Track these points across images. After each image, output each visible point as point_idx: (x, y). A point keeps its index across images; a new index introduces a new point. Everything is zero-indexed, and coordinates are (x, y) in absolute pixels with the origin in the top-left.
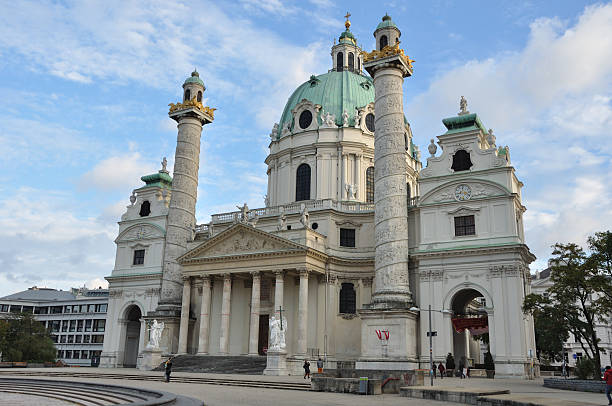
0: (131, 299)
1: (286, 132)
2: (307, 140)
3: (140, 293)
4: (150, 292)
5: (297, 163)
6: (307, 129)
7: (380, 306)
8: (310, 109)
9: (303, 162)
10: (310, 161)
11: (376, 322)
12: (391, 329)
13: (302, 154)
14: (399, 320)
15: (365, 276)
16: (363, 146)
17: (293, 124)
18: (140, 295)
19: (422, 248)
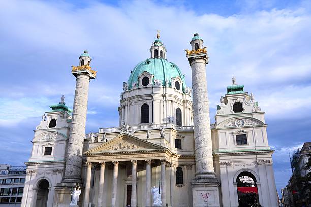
0: (42, 175)
1: (134, 86)
2: (148, 92)
3: (49, 172)
4: (55, 172)
5: (141, 103)
6: (146, 86)
7: (202, 180)
8: (148, 76)
9: (145, 103)
10: (149, 103)
11: (200, 189)
12: (209, 192)
13: (145, 99)
14: (213, 188)
15: (188, 164)
16: (176, 97)
17: (139, 83)
18: (48, 174)
19: (220, 150)
